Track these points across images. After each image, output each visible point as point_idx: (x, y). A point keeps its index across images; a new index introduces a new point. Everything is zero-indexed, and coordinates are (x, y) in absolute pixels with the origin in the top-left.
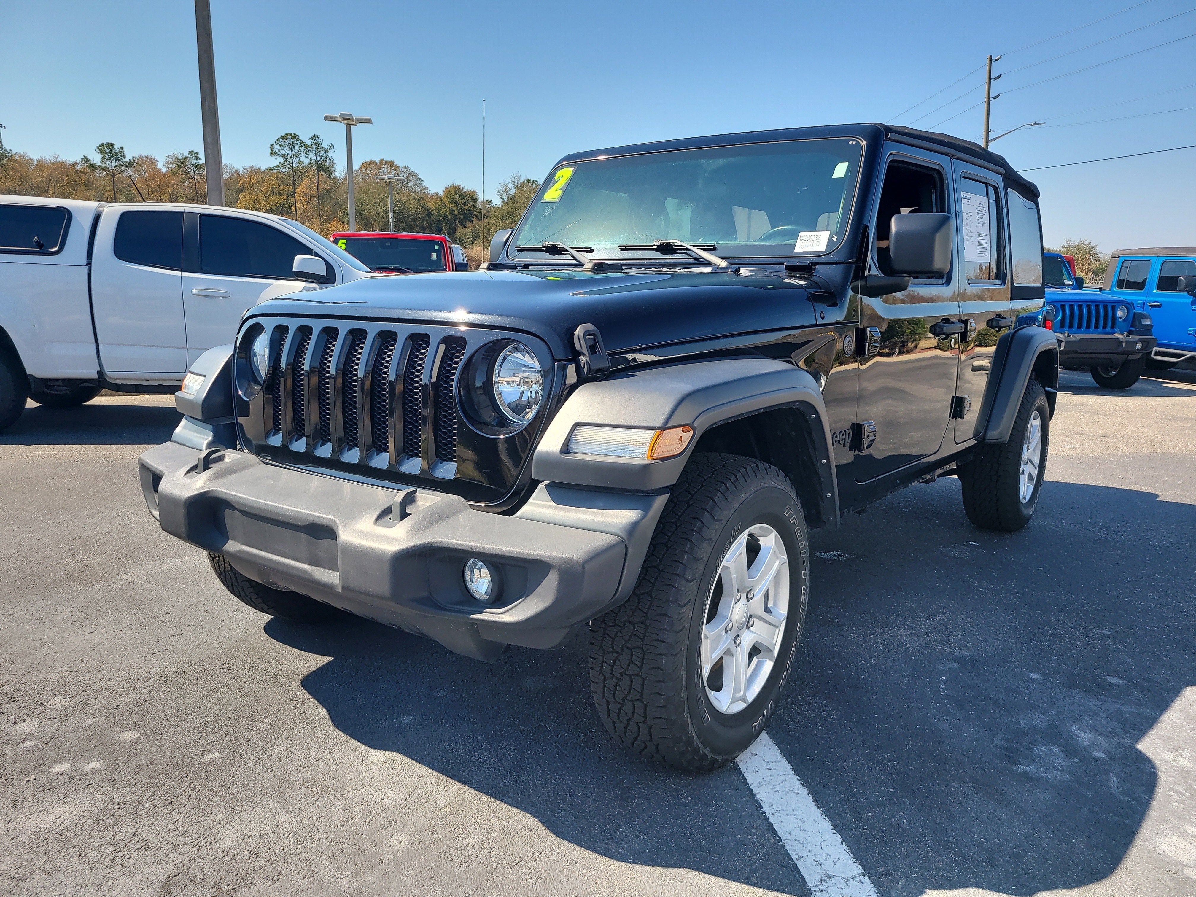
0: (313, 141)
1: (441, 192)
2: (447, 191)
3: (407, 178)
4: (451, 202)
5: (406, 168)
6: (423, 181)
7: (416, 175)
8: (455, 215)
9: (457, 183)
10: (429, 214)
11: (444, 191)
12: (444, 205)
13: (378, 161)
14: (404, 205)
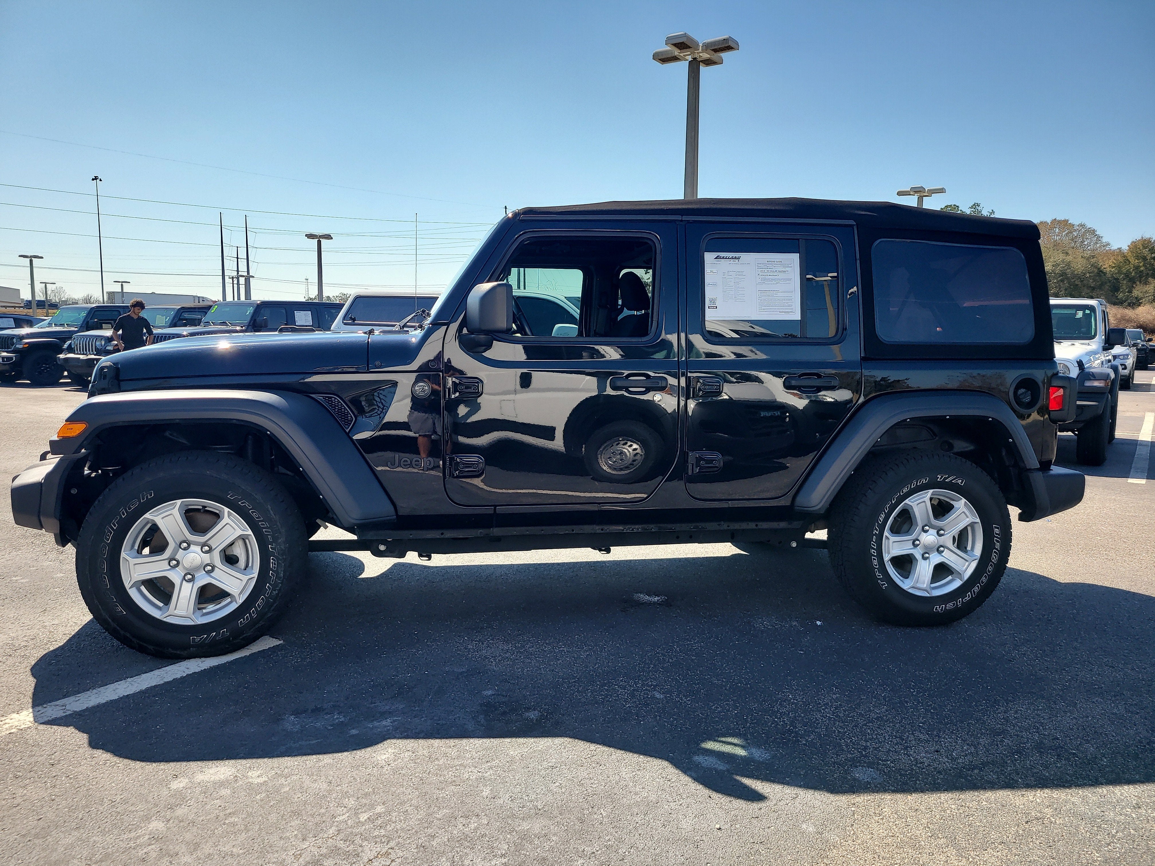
0: (972, 210)
1: (1125, 247)
2: (1134, 246)
3: (1083, 236)
4: (1137, 257)
5: (1082, 225)
6: (1102, 237)
7: (1093, 232)
8: (1141, 272)
9: (1147, 236)
10: (1101, 272)
11: (1128, 246)
12: (1127, 261)
13: (1049, 221)
14: (1068, 264)
